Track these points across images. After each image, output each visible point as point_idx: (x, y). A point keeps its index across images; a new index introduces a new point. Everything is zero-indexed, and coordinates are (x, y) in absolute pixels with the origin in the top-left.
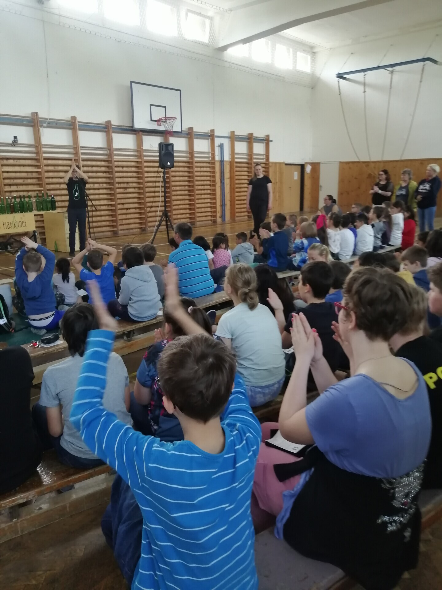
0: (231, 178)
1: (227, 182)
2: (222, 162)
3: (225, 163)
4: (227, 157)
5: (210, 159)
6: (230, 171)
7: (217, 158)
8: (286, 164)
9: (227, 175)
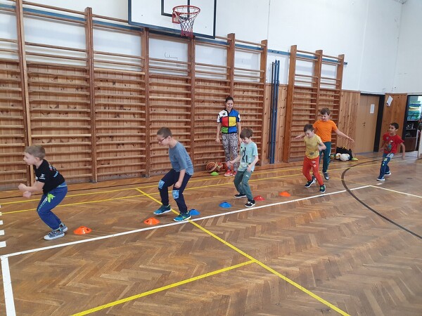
0: (288, 107)
1: (280, 112)
2: (275, 86)
3: (279, 88)
4: (283, 79)
5: (259, 80)
6: (287, 98)
7: (268, 80)
8: (362, 94)
9: (281, 103)
